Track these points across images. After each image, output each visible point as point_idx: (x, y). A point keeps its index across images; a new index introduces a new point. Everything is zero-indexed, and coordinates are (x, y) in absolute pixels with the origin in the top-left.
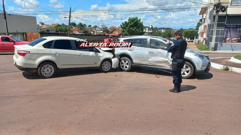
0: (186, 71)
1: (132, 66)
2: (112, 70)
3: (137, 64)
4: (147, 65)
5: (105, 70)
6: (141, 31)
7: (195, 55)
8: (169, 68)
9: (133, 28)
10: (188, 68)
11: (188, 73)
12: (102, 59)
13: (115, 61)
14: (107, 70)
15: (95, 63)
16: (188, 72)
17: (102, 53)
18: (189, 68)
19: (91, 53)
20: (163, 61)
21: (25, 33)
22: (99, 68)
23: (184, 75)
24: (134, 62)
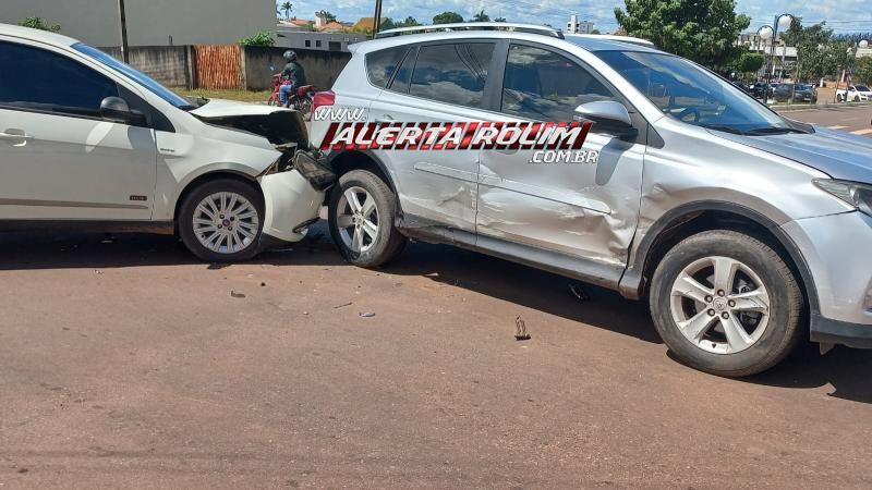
0: (738, 314)
1: (394, 231)
2: (269, 251)
3: (420, 219)
4: (476, 235)
5: (217, 248)
6: (721, 43)
7: (816, 183)
8: (613, 277)
9: (679, 26)
10: (756, 287)
11: (750, 329)
12: (183, 172)
13: (282, 189)
14: (229, 249)
15: (132, 198)
16: (749, 321)
17: (185, 131)
18: (762, 292)
19: (101, 131)
20: (573, 215)
21: (192, 47)
22: (170, 231)
23: (721, 349)
24: (405, 209)
